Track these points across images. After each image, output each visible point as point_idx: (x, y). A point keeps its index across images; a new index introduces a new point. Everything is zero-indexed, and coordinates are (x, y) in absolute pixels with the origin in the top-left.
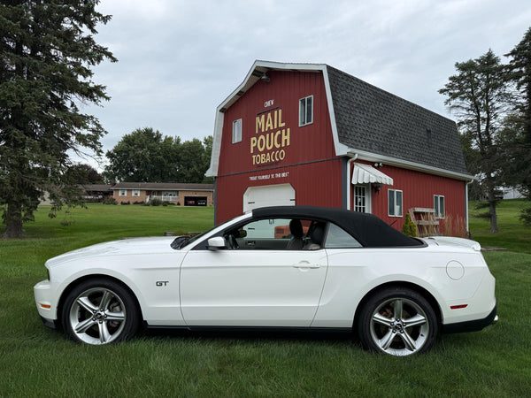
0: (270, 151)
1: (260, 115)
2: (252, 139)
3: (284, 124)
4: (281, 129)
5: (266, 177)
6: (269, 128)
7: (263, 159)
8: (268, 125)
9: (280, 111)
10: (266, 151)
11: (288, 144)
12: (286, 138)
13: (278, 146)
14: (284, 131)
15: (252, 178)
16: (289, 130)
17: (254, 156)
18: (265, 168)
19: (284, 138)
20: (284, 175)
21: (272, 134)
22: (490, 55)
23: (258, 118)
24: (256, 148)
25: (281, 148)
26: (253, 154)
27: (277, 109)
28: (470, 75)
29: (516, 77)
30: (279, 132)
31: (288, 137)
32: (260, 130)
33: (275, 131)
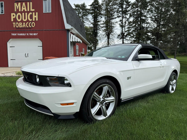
0: (26, 22)
1: (17, 2)
2: (12, 14)
3: (34, 10)
4: (32, 12)
5: (23, 34)
6: (24, 10)
7: (20, 25)
8: (23, 9)
9: (31, 3)
10: (22, 21)
11: (37, 20)
12: (36, 17)
13: (31, 20)
14: (34, 13)
15: (13, 34)
16: (37, 13)
17: (14, 23)
18: (23, 30)
19: (34, 17)
20: (34, 34)
21: (26, 14)
22: (84, 4)
23: (16, 4)
24: (15, 19)
25: (32, 21)
26: (13, 22)
27: (30, 2)
28: (78, 9)
29: (92, 13)
30: (31, 13)
31: (37, 16)
32: (18, 10)
33: (28, 12)
